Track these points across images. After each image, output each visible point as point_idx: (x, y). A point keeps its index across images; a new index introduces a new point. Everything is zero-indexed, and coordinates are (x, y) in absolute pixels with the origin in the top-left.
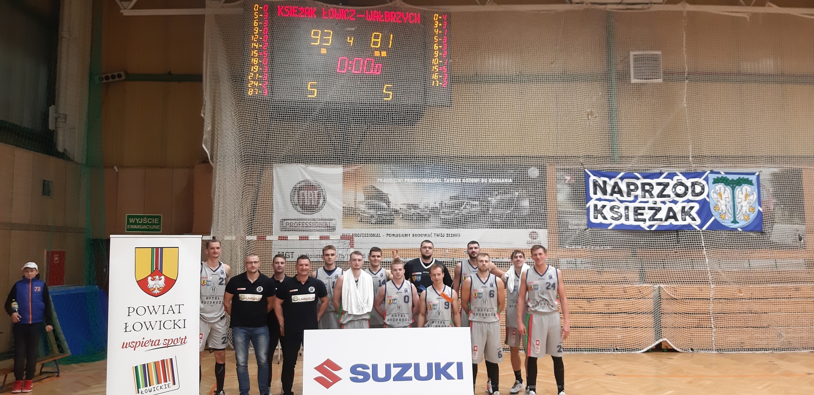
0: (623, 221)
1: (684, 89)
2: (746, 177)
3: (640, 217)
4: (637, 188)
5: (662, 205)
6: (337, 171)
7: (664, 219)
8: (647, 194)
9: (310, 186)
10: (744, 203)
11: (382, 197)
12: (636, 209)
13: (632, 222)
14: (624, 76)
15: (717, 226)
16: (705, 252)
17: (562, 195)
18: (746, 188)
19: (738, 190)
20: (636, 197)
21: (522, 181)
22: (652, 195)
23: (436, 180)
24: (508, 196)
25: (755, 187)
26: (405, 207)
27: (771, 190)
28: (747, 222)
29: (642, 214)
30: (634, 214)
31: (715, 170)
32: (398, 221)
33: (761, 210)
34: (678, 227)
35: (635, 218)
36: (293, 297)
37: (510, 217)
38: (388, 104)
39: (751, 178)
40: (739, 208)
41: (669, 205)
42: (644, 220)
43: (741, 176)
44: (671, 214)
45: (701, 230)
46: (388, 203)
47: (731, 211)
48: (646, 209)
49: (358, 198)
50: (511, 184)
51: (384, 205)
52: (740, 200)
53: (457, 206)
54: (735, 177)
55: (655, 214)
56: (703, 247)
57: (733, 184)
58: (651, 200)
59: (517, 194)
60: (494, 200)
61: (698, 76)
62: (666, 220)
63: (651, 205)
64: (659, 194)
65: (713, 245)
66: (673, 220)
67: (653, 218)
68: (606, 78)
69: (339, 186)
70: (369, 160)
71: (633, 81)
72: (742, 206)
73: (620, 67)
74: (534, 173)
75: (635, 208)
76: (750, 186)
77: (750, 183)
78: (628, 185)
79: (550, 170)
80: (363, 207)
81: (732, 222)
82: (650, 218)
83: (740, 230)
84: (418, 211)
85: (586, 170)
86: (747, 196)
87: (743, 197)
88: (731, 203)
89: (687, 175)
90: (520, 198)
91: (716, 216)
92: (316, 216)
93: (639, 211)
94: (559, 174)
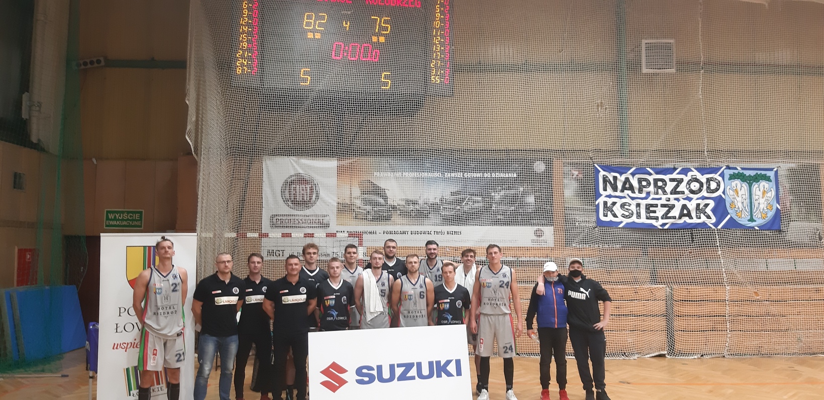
0: (634, 219)
1: (699, 80)
2: (763, 172)
3: (652, 215)
4: (649, 184)
5: (675, 202)
6: (332, 164)
7: (677, 217)
8: (660, 190)
9: (302, 180)
10: (762, 201)
11: (378, 191)
12: (648, 207)
13: (643, 220)
14: (635, 66)
15: (733, 224)
16: (720, 252)
17: (569, 190)
18: (763, 184)
19: (755, 186)
20: (648, 193)
21: (527, 176)
22: (665, 191)
23: (436, 175)
24: (513, 192)
25: (773, 184)
26: (403, 203)
27: (788, 186)
28: (765, 220)
29: (655, 212)
30: (646, 212)
31: (731, 165)
32: (396, 218)
33: (779, 207)
34: (693, 225)
35: (647, 216)
36: (283, 298)
37: (515, 213)
38: (385, 93)
39: (769, 173)
40: (757, 205)
41: (683, 202)
42: (657, 218)
43: (759, 172)
44: (685, 212)
45: (716, 229)
46: (385, 198)
47: (748, 210)
48: (659, 206)
49: (354, 192)
50: (515, 179)
51: (381, 201)
52: (757, 197)
53: (459, 202)
54: (753, 173)
55: (668, 212)
56: (717, 246)
57: (750, 181)
58: (664, 197)
59: (521, 189)
60: (497, 196)
61: (712, 67)
62: (680, 218)
63: (664, 202)
64: (672, 190)
65: (728, 244)
66: (687, 218)
67: (665, 216)
68: (615, 68)
69: (333, 180)
70: (364, 153)
71: (645, 70)
72: (759, 204)
73: (631, 56)
74: (540, 167)
75: (646, 205)
76: (767, 182)
77: (768, 179)
78: (640, 180)
79: (557, 164)
80: (358, 203)
81: (749, 221)
82: (663, 215)
83: (757, 228)
84: (417, 207)
85: (596, 165)
86: (764, 192)
87: (760, 193)
88: (748, 201)
89: (702, 171)
90: (525, 194)
91: (732, 214)
92: (307, 212)
93: (651, 209)
94: (566, 169)
